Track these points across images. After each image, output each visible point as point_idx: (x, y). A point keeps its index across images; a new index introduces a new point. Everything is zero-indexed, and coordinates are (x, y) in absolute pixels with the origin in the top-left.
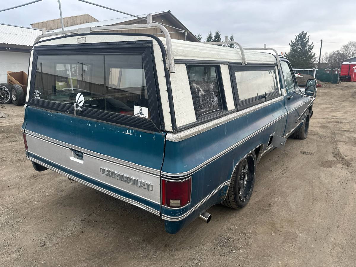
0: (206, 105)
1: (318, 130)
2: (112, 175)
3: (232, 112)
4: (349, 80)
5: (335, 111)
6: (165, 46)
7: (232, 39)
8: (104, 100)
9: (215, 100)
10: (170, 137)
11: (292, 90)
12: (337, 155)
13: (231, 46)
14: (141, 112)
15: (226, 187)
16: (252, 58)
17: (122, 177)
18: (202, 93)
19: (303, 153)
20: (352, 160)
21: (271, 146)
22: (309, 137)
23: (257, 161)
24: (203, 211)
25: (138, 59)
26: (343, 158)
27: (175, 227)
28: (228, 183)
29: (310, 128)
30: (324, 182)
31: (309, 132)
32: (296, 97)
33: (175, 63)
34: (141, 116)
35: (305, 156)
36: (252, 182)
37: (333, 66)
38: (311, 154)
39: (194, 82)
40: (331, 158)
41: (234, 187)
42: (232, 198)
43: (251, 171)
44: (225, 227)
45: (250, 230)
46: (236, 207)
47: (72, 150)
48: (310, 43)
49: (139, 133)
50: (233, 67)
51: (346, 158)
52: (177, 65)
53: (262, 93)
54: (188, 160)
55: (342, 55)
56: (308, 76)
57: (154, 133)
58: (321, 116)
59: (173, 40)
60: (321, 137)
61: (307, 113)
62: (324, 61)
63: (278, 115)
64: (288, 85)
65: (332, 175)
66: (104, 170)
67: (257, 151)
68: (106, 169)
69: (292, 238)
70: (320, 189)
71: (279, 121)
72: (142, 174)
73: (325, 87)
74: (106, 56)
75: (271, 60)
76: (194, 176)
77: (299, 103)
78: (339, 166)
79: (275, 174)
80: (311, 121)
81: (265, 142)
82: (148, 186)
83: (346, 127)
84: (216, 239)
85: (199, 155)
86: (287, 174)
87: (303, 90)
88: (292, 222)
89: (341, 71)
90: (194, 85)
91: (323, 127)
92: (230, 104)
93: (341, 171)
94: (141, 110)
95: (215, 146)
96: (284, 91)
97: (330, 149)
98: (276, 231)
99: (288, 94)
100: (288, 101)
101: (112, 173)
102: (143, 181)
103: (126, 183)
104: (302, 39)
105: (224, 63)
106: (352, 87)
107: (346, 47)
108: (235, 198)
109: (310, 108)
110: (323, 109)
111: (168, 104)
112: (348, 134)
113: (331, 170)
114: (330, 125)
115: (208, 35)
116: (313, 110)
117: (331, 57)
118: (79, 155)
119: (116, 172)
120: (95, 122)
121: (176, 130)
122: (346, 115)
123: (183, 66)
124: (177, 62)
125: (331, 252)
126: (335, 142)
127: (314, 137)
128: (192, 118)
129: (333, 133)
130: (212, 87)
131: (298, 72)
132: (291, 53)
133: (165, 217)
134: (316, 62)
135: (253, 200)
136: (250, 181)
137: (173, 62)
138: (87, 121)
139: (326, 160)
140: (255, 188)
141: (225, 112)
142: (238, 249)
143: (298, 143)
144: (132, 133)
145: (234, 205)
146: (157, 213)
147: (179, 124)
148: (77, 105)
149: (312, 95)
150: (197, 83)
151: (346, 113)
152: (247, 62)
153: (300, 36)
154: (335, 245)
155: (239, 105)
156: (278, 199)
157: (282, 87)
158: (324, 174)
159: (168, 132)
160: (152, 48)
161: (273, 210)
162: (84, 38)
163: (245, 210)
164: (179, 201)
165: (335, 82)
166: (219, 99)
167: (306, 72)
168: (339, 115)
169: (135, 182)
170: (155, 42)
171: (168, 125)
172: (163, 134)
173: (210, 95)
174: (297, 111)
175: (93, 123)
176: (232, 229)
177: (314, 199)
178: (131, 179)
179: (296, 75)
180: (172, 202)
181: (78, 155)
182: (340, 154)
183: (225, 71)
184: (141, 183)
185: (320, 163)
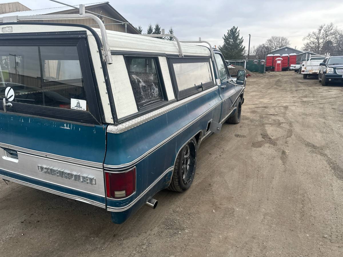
0: (147, 96)
1: (249, 115)
2: (51, 172)
3: (173, 102)
4: (273, 70)
5: (262, 97)
6: (101, 37)
7: (171, 32)
8: (41, 93)
9: (156, 90)
10: (111, 129)
11: (226, 80)
12: (265, 136)
13: (171, 39)
14: (78, 105)
15: (170, 172)
16: (188, 50)
17: (62, 174)
18: (142, 84)
19: (237, 136)
20: (277, 139)
21: (209, 132)
22: (242, 121)
23: (197, 147)
24: (150, 198)
25: (74, 50)
26: (270, 138)
27: (122, 218)
28: (171, 169)
29: (242, 114)
30: (255, 160)
31: (241, 117)
32: (228, 86)
33: (112, 54)
34: (78, 109)
35: (239, 139)
36: (194, 166)
37: (260, 58)
38: (244, 136)
39: (133, 73)
40: (260, 139)
41: (178, 172)
42: (176, 183)
43: (193, 155)
44: (171, 211)
45: (193, 210)
46: (180, 190)
47: (5, 149)
48: (240, 37)
49: (77, 127)
50: (172, 59)
51: (272, 138)
52: (114, 57)
53: (198, 84)
54: (132, 150)
55: (267, 48)
56: (239, 67)
57: (94, 125)
58: (251, 103)
59: (108, 31)
60: (252, 121)
61: (239, 100)
62: (252, 54)
63: (214, 103)
64: (222, 75)
65: (262, 154)
66: (42, 168)
67: (197, 137)
68: (45, 166)
69: (229, 212)
70: (252, 166)
71: (215, 109)
72: (84, 169)
73: (254, 77)
74: (41, 47)
75: (205, 53)
76: (138, 165)
77: (232, 92)
78: (267, 145)
79: (213, 156)
80: (243, 107)
81: (203, 128)
82: (91, 180)
83: (272, 111)
84: (163, 223)
85: (142, 145)
86: (224, 156)
87: (235, 79)
88: (229, 199)
89: (267, 62)
90: (134, 76)
91: (254, 112)
92: (171, 95)
93: (269, 149)
94: (79, 103)
95: (157, 135)
96: (218, 81)
97: (259, 131)
98: (217, 208)
99: (222, 84)
100: (222, 90)
101: (51, 170)
102: (85, 175)
103: (68, 179)
104: (233, 34)
105: (162, 55)
106: (275, 76)
107: (270, 41)
108: (179, 182)
109: (241, 96)
110: (252, 96)
111: (107, 96)
112: (273, 117)
113: (261, 149)
114: (259, 110)
115: (148, 28)
116: (244, 97)
117: (258, 50)
118: (13, 154)
119: (55, 169)
120: (28, 118)
121: (117, 121)
122: (272, 101)
123: (121, 58)
124: (114, 53)
125: (262, 221)
126: (263, 125)
127: (246, 121)
128: (134, 109)
129: (261, 117)
130: (152, 78)
131: (231, 63)
132: (224, 46)
133: (111, 209)
134: (246, 54)
135: (196, 181)
136: (192, 165)
137: (109, 53)
138: (20, 117)
139: (257, 141)
140: (198, 171)
141: (166, 103)
142: (184, 229)
143: (232, 127)
144: (70, 127)
145: (179, 189)
146: (102, 205)
147: (120, 115)
148: (7, 100)
149: (242, 84)
150: (137, 74)
151: (271, 99)
152: (184, 54)
153: (232, 30)
154: (265, 214)
155: (179, 95)
156: (217, 179)
157: (216, 78)
158: (255, 153)
159: (109, 124)
160: (86, 39)
161: (213, 189)
162: (11, 28)
163: (188, 192)
164: (124, 192)
165: (262, 72)
166: (159, 90)
167: (238, 63)
168: (265, 101)
169: (77, 177)
170: (89, 33)
171: (108, 117)
172: (104, 126)
173: (150, 86)
174: (230, 99)
175: (26, 119)
176: (178, 212)
177: (248, 176)
178: (72, 175)
179: (230, 67)
180: (117, 193)
181: (11, 154)
182: (268, 135)
183: (163, 63)
184: (84, 178)
185: (251, 144)
